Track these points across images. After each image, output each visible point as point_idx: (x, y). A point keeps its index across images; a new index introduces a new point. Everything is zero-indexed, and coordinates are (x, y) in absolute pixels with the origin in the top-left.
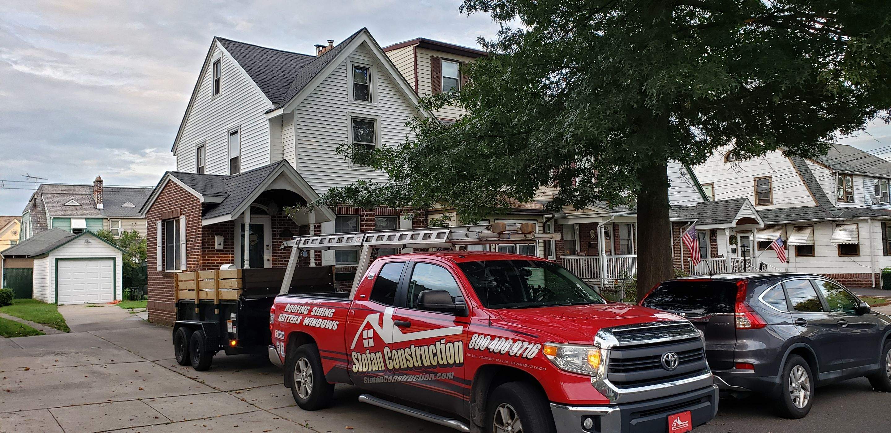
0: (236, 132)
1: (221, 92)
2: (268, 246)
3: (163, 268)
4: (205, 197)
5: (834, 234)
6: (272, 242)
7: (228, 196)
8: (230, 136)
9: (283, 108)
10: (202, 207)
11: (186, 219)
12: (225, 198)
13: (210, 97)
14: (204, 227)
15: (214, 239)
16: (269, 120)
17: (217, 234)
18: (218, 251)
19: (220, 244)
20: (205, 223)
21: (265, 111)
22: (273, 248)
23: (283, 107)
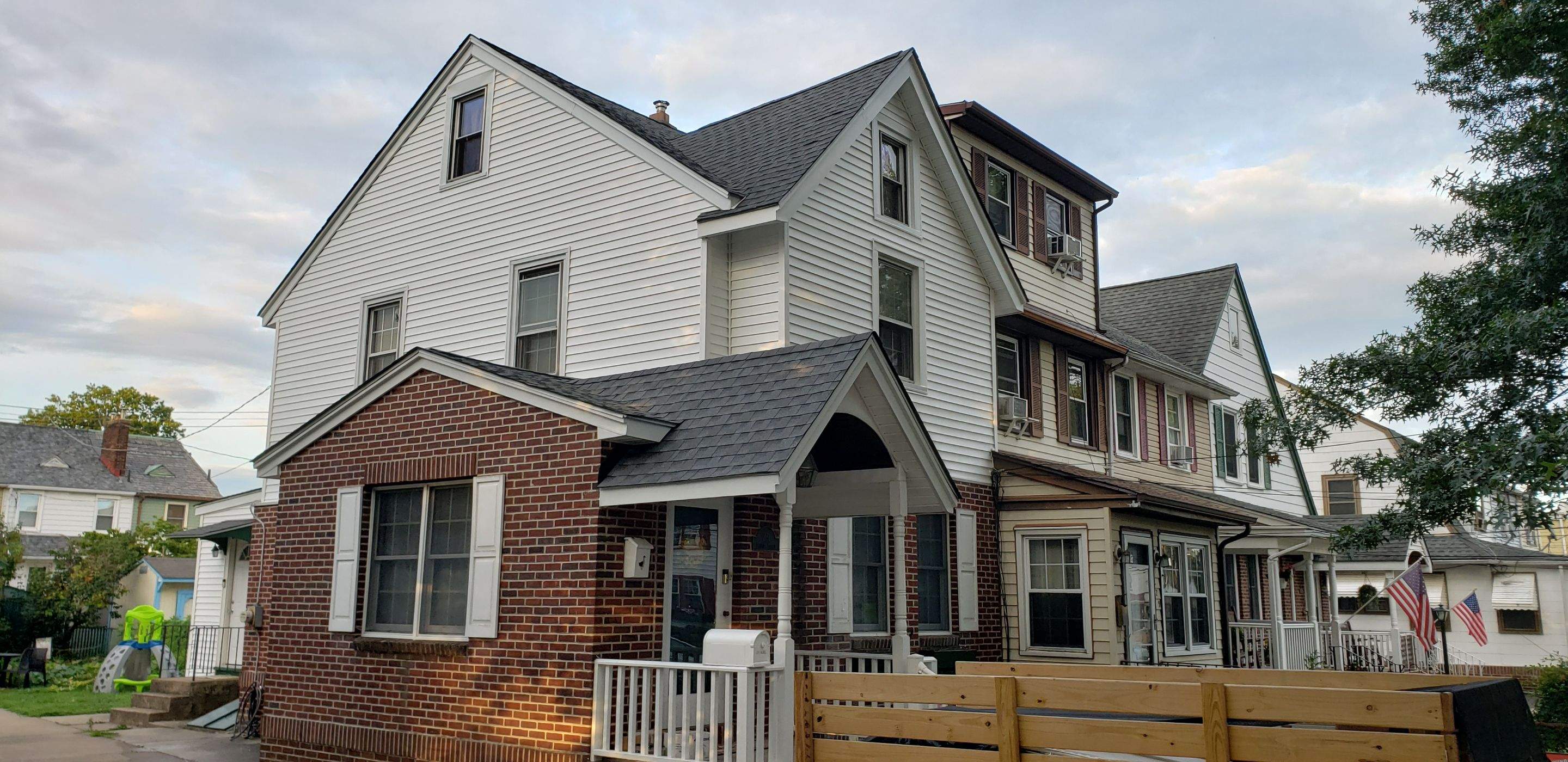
0: (555, 268)
1: (485, 171)
2: (725, 572)
3: (358, 623)
4: (628, 421)
5: (1495, 589)
6: (735, 562)
7: (678, 425)
8: (521, 278)
9: (777, 208)
10: (603, 452)
11: (507, 485)
12: (667, 430)
13: (437, 182)
14: (603, 511)
15: (622, 549)
16: (705, 238)
17: (634, 534)
18: (633, 583)
19: (641, 564)
20: (609, 499)
21: (696, 216)
22: (735, 578)
23: (776, 204)
